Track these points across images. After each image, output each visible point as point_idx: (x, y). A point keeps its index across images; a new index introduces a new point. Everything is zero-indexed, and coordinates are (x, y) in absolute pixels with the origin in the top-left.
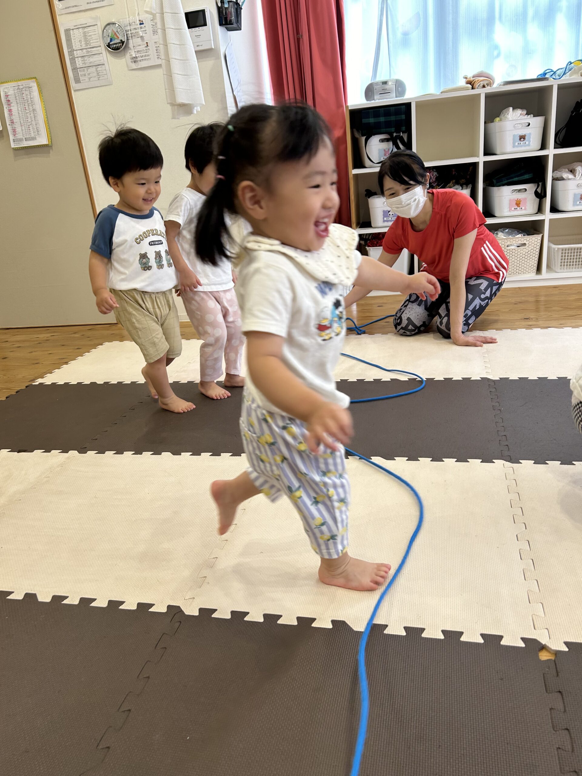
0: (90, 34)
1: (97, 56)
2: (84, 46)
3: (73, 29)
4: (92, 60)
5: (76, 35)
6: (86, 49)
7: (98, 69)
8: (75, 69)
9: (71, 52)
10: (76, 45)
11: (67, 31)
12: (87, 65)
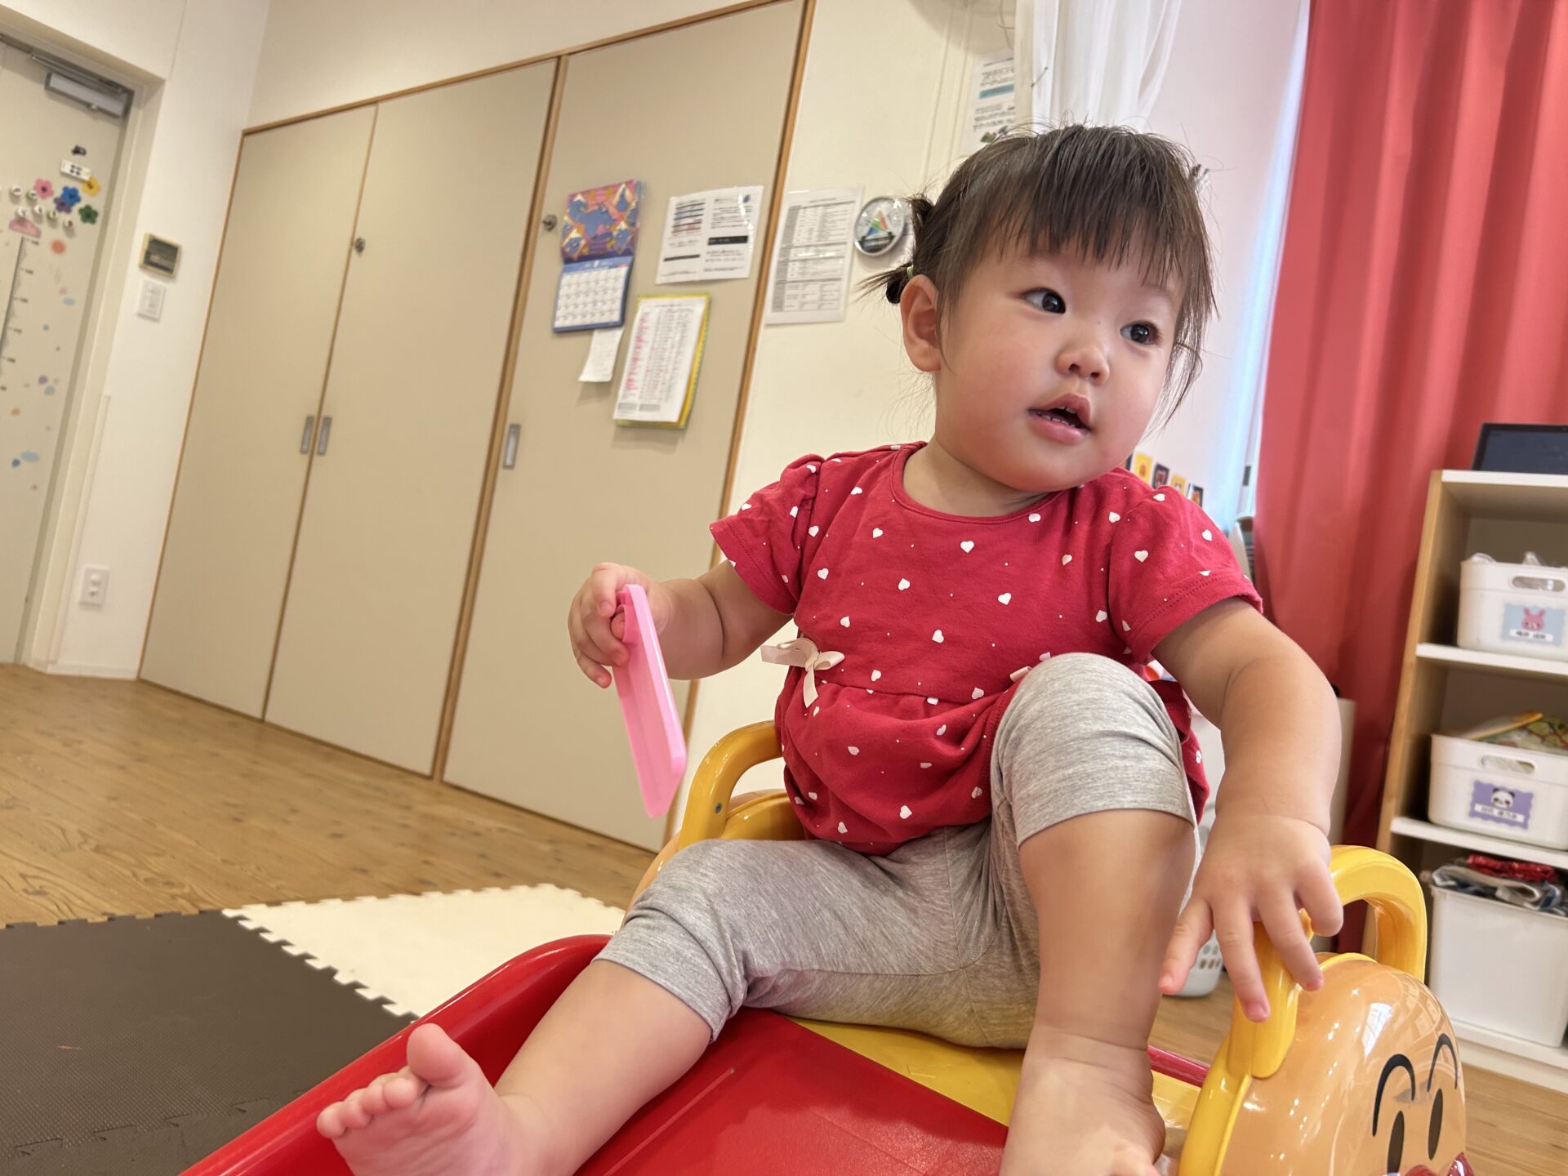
0: (835, 218)
1: (831, 262)
2: (814, 241)
3: (805, 208)
4: (820, 267)
5: (808, 221)
6: (816, 246)
7: (826, 288)
8: (781, 283)
9: (785, 251)
10: (800, 237)
11: (794, 210)
12: (808, 277)
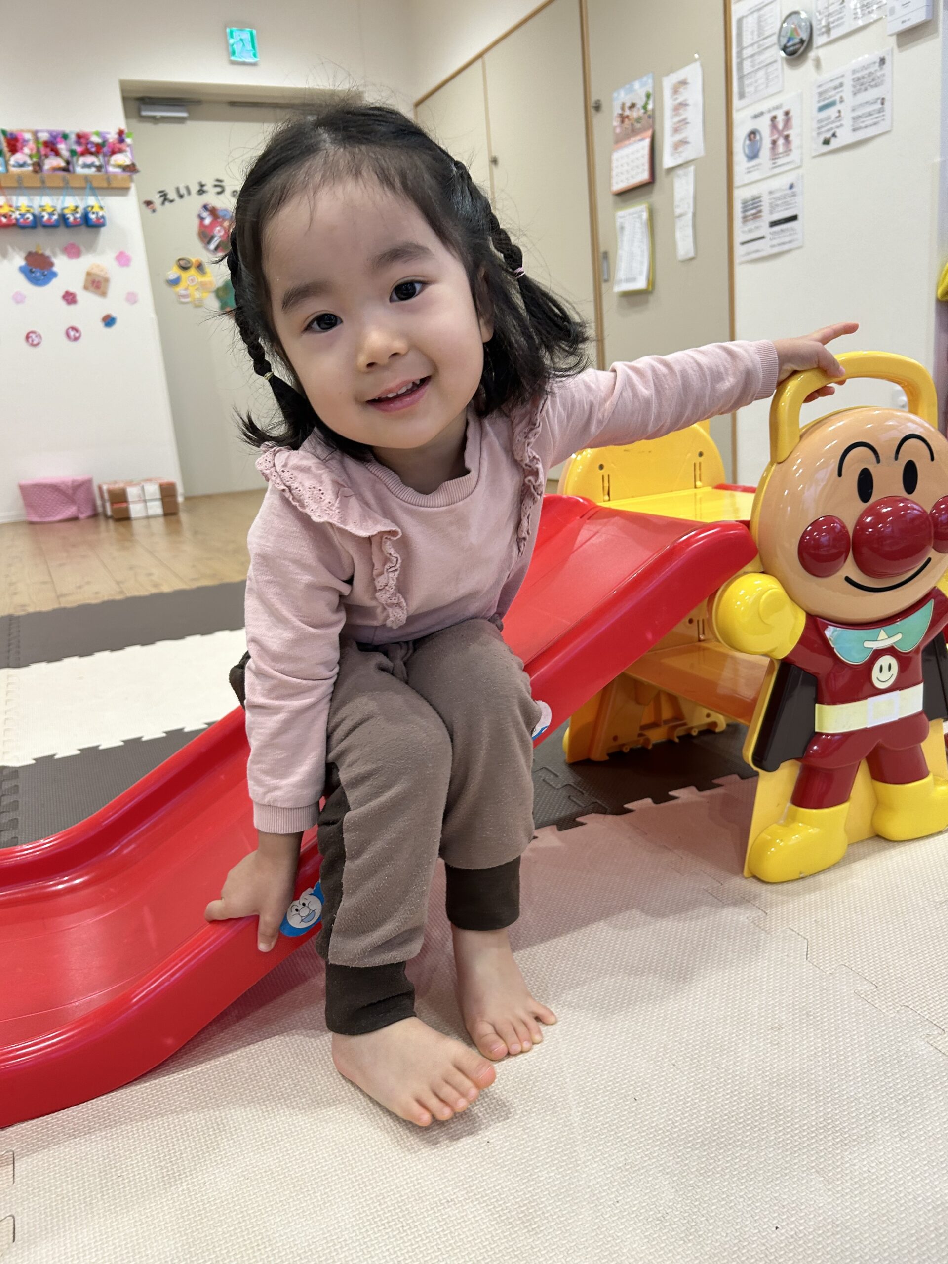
0: (765, 17)
1: (769, 50)
2: (756, 39)
3: (747, 17)
4: (762, 57)
5: (750, 24)
6: (757, 42)
7: (769, 70)
8: (741, 78)
9: (739, 53)
10: (747, 40)
11: (740, 21)
12: (756, 67)
